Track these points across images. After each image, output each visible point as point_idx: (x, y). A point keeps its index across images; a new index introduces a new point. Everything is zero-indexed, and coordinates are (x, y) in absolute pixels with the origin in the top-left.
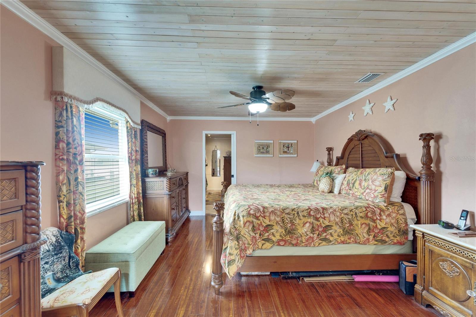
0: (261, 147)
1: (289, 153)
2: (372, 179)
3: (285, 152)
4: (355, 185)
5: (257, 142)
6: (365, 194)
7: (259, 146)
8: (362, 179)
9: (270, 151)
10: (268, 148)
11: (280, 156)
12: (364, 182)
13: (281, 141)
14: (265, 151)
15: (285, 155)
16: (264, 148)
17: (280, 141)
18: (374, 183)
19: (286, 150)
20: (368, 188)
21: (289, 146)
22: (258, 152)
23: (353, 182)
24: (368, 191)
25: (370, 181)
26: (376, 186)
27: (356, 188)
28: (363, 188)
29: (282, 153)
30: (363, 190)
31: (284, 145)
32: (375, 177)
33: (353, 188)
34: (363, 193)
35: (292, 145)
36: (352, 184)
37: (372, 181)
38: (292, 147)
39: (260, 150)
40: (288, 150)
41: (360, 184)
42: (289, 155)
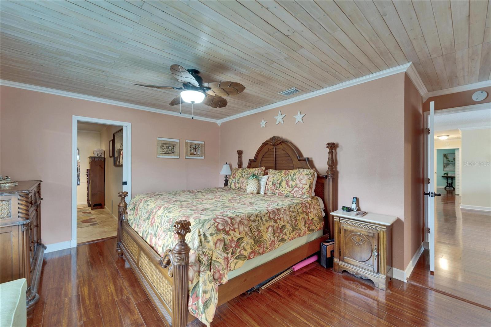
0: (165, 146)
1: (196, 155)
2: (299, 179)
3: (192, 154)
4: (282, 184)
5: (161, 140)
6: (293, 192)
7: (163, 144)
8: (288, 179)
9: (176, 152)
10: (173, 148)
11: (187, 157)
12: (291, 181)
13: (188, 141)
14: (170, 151)
15: (192, 156)
16: (168, 148)
17: (186, 141)
18: (301, 182)
19: (193, 151)
20: (296, 187)
21: (196, 147)
22: (161, 152)
23: (279, 182)
24: (296, 189)
25: (298, 180)
26: (303, 184)
27: (282, 188)
28: (290, 187)
29: (189, 154)
30: (291, 189)
31: (191, 146)
32: (301, 177)
33: (279, 188)
34: (290, 192)
35: (199, 146)
36: (278, 184)
37: (299, 181)
38: (199, 148)
39: (164, 150)
40: (195, 151)
41: (287, 184)
42: (196, 156)
